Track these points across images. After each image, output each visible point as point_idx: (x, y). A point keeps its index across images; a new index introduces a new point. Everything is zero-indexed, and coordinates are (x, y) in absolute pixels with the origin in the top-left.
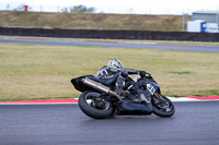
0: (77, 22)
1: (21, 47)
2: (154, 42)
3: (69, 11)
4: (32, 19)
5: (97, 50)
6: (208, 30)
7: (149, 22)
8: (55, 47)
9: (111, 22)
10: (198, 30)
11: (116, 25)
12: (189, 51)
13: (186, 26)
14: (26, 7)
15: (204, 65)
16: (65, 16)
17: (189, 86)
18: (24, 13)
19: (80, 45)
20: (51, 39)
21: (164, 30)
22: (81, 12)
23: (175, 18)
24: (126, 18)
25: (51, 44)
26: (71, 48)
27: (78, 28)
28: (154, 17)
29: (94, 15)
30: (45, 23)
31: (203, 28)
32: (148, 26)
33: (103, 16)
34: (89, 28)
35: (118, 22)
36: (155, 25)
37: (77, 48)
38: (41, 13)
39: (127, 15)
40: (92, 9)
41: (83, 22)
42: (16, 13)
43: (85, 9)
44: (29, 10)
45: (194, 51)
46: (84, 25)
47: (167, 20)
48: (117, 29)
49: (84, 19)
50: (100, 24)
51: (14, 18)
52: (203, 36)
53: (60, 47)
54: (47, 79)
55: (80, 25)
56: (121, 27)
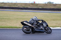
0: (49, 6)
1: (33, 13)
3: (46, 3)
4: (36, 6)
5: (54, 14)
9: (58, 6)
11: (60, 7)
14: (35, 2)
16: (45, 4)
18: (34, 4)
20: (41, 11)
25: (41, 12)
29: (53, 4)
30: (40, 6)
33: (56, 5)
34: (52, 8)
35: (60, 6)
38: (39, 4)
40: (53, 3)
41: (50, 6)
42: (32, 4)
43: (51, 3)
44: (35, 3)
46: (51, 7)
48: (60, 8)
49: (51, 5)
50: (55, 7)
51: (31, 5)
53: (44, 13)
55: (49, 7)
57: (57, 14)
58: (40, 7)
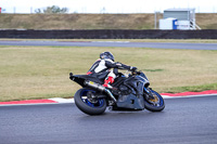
0: (50, 22)
2: (127, 41)
3: (42, 12)
4: (5, 21)
5: (70, 50)
6: (180, 28)
7: (122, 21)
8: (29, 48)
9: (84, 22)
10: (170, 27)
11: (89, 25)
12: (162, 49)
13: (158, 24)
15: (177, 62)
16: (39, 17)
17: (161, 83)
19: (53, 46)
20: (24, 40)
21: (136, 29)
22: (55, 12)
23: (147, 17)
24: (99, 18)
25: (24, 45)
26: (45, 49)
27: (52, 29)
28: (126, 15)
29: (68, 15)
31: (174, 26)
32: (121, 24)
33: (75, 17)
34: (62, 28)
35: (91, 21)
36: (128, 24)
37: (50, 49)
38: (15, 14)
39: (99, 15)
40: (66, 10)
41: (56, 22)
43: (58, 10)
44: (2, 12)
45: (166, 49)
46: (57, 25)
47: (139, 19)
48: (90, 29)
49: (57, 19)
50: (73, 24)
52: (175, 33)
53: (33, 48)
54: (21, 80)
55: (53, 26)
56: (94, 26)
57: (81, 50)
58: (18, 25)
